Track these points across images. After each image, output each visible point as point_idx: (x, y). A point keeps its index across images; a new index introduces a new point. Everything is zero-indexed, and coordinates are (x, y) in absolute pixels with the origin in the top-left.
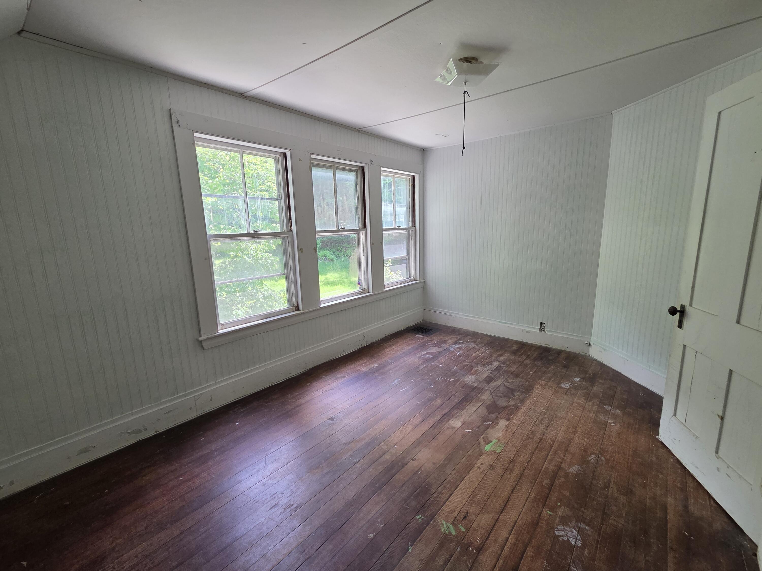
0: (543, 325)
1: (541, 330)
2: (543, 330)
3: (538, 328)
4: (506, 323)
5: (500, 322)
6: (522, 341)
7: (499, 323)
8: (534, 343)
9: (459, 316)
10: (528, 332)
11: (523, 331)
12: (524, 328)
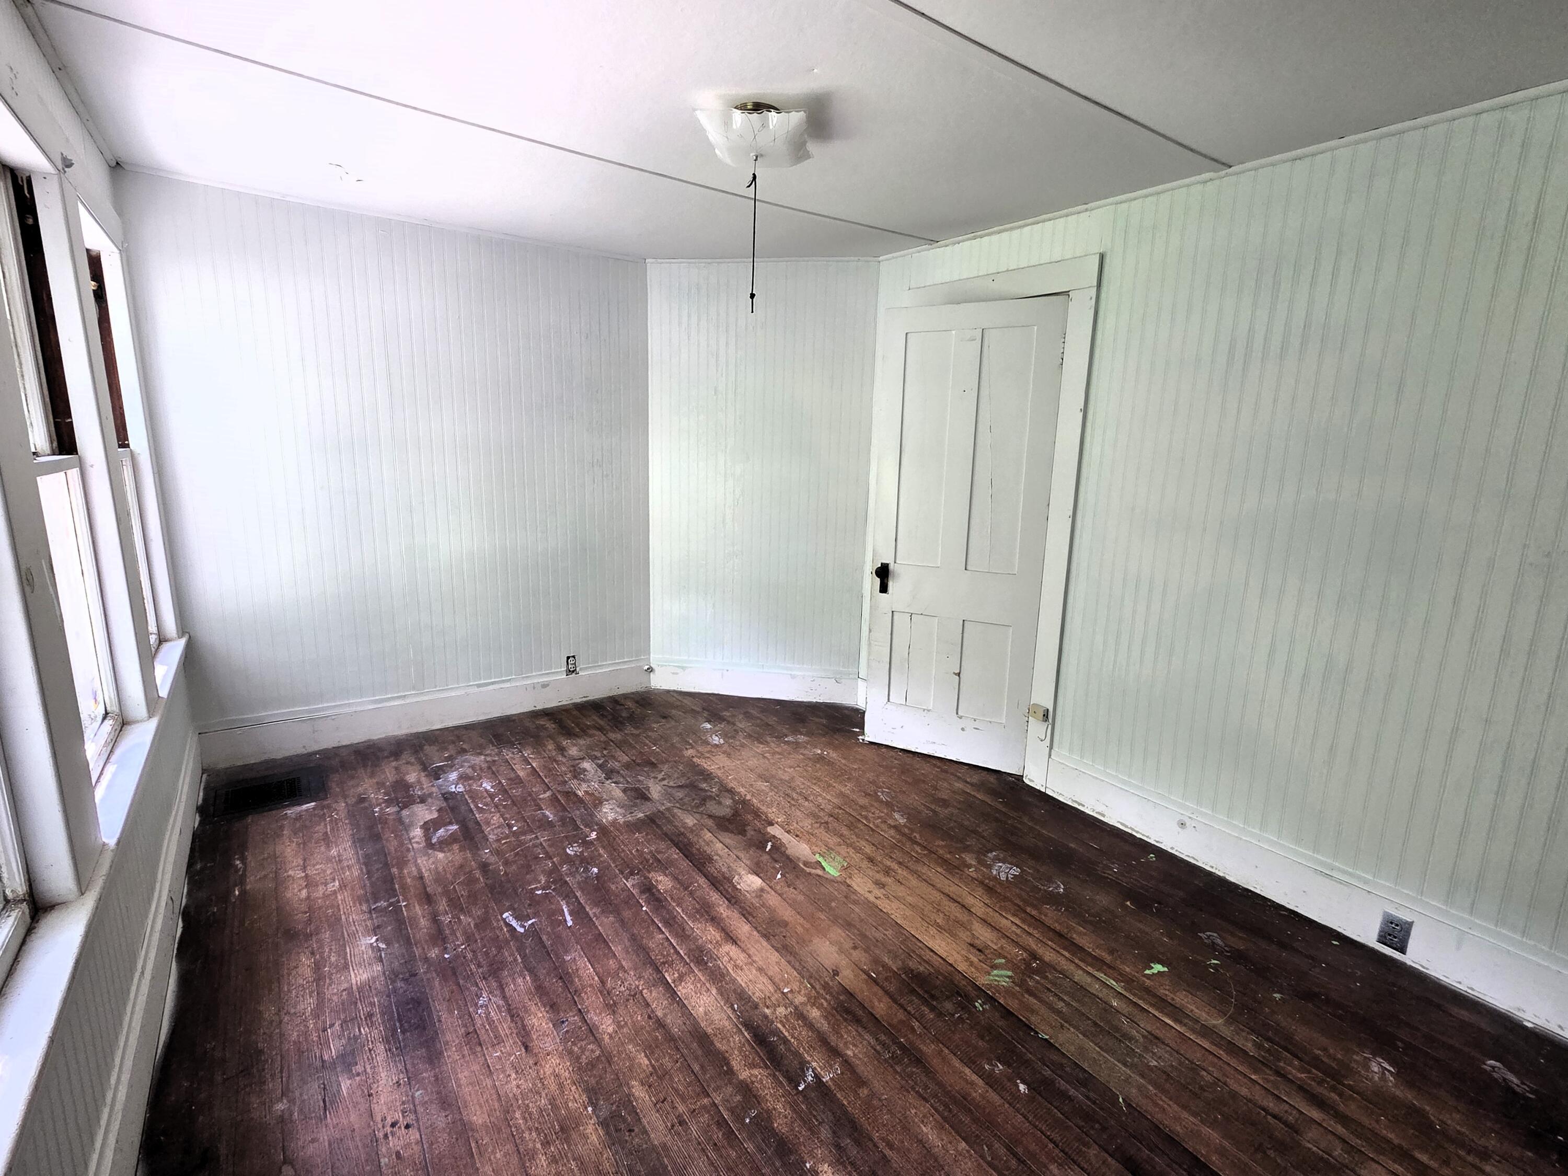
0: (571, 661)
1: (569, 672)
2: (573, 671)
3: (563, 669)
4: (493, 683)
5: (479, 686)
6: (535, 709)
7: (476, 690)
8: (560, 704)
9: (354, 709)
10: (545, 686)
11: (534, 688)
12: (536, 681)
